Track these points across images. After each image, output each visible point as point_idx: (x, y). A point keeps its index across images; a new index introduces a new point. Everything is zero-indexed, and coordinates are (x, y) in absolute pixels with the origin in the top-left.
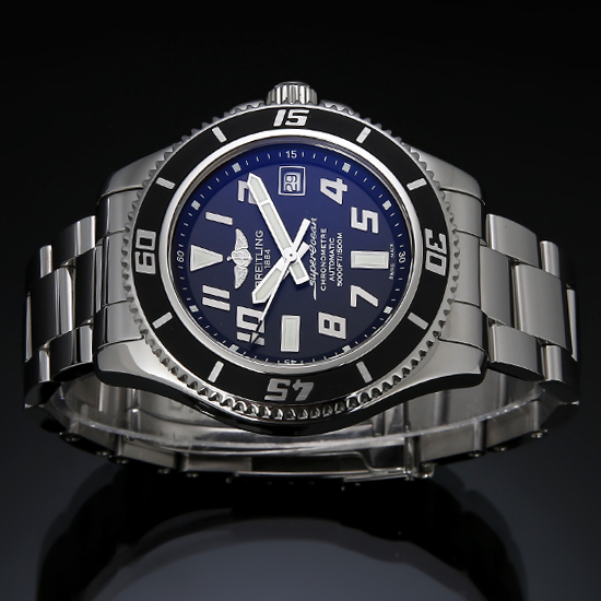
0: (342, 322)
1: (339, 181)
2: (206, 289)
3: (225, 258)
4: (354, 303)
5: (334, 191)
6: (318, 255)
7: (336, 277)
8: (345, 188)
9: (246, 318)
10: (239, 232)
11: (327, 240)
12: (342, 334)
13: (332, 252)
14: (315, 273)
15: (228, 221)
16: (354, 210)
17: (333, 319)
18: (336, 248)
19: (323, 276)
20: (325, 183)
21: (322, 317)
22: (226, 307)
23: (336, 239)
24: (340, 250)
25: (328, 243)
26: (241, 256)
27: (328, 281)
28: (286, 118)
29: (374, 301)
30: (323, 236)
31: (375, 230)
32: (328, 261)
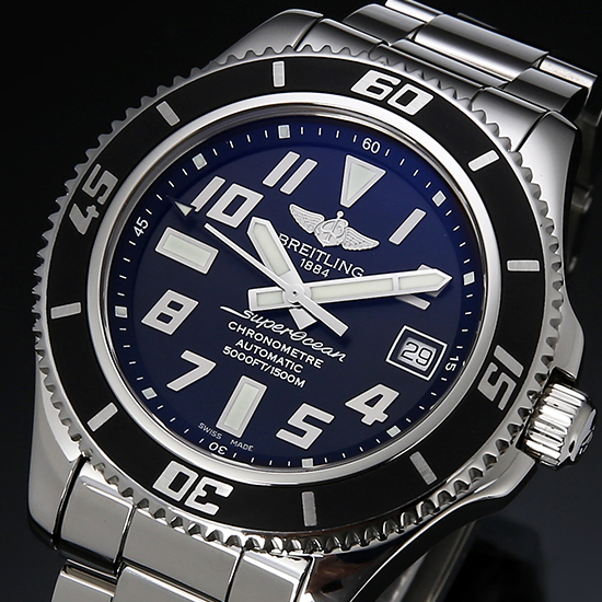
0: (169, 329)
1: (383, 418)
2: (309, 165)
3: (343, 208)
4: (188, 356)
5: (371, 403)
6: (285, 339)
7: (240, 350)
8: (368, 421)
9: (239, 200)
10: (373, 243)
11: (303, 362)
12: (151, 320)
13: (281, 361)
14: (261, 323)
15: (397, 238)
16: (327, 418)
17: (179, 318)
18: (283, 369)
19: (251, 333)
20: (389, 395)
21: (189, 305)
22: (270, 181)
23: (297, 375)
24: (277, 372)
25: (297, 361)
26: (335, 232)
27: (240, 336)
28: (502, 368)
29: (176, 385)
30: (310, 359)
31: (283, 434)
32: (270, 349)
